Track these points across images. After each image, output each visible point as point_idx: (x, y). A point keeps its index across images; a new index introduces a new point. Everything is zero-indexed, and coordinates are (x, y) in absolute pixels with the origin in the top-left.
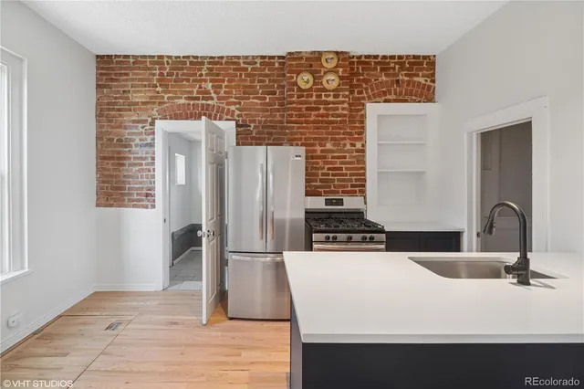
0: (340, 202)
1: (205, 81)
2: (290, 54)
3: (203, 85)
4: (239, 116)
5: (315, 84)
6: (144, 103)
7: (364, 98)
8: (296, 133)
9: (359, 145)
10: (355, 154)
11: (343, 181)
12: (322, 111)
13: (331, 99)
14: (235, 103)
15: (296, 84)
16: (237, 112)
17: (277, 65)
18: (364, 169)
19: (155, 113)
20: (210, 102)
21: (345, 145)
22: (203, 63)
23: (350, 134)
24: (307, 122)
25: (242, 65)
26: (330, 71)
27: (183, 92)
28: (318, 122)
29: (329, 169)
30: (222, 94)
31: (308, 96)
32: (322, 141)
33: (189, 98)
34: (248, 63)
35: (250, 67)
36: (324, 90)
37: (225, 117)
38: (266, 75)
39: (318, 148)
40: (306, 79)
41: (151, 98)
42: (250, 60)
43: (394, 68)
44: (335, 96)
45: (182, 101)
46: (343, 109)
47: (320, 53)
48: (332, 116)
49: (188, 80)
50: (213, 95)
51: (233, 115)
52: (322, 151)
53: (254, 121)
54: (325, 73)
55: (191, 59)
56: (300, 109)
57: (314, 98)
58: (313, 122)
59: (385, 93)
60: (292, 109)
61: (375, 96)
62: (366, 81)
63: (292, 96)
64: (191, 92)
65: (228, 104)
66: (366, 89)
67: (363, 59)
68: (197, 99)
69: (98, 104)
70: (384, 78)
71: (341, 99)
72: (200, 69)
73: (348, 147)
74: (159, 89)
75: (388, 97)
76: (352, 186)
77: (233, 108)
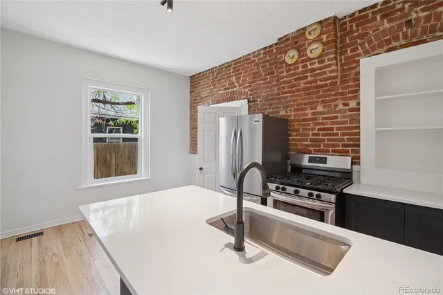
0: (324, 161)
1: (232, 76)
2: (279, 39)
3: (231, 79)
4: (251, 95)
5: (299, 57)
6: (206, 97)
7: (359, 55)
8: (290, 101)
9: (353, 104)
10: (348, 113)
11: (334, 140)
12: (309, 79)
13: (317, 65)
14: (248, 87)
15: (284, 61)
16: (249, 93)
17: (275, 51)
18: (358, 128)
19: (210, 101)
20: (234, 89)
21: (336, 106)
22: (231, 65)
23: (342, 94)
24: (298, 91)
25: (252, 59)
26: (314, 41)
27: (222, 86)
28: (309, 88)
29: (319, 130)
30: (241, 82)
31: (295, 69)
32: (313, 105)
33: (225, 89)
34: (256, 56)
35: (256, 59)
36: (309, 59)
37: (243, 97)
38: (268, 61)
39: (309, 111)
40: (291, 55)
41: (209, 93)
42: (256, 54)
43: (402, 9)
44: (319, 63)
45: (222, 92)
46: (331, 72)
47: (304, 29)
48: (321, 80)
49: (224, 78)
50: (236, 84)
51: (247, 96)
52: (313, 114)
53: (259, 97)
54: (309, 44)
55: (226, 65)
56: (290, 82)
57: (300, 69)
58: (304, 89)
59: (388, 42)
60: (284, 82)
61: (373, 49)
62: (361, 36)
63: (282, 72)
64: (225, 85)
65: (245, 88)
66: (361, 45)
67: (357, 15)
68: (228, 89)
69: (191, 100)
70: (387, 25)
71: (327, 63)
72: (229, 70)
73: (341, 107)
74: (212, 87)
75: (394, 44)
76: (344, 145)
77: (247, 90)
